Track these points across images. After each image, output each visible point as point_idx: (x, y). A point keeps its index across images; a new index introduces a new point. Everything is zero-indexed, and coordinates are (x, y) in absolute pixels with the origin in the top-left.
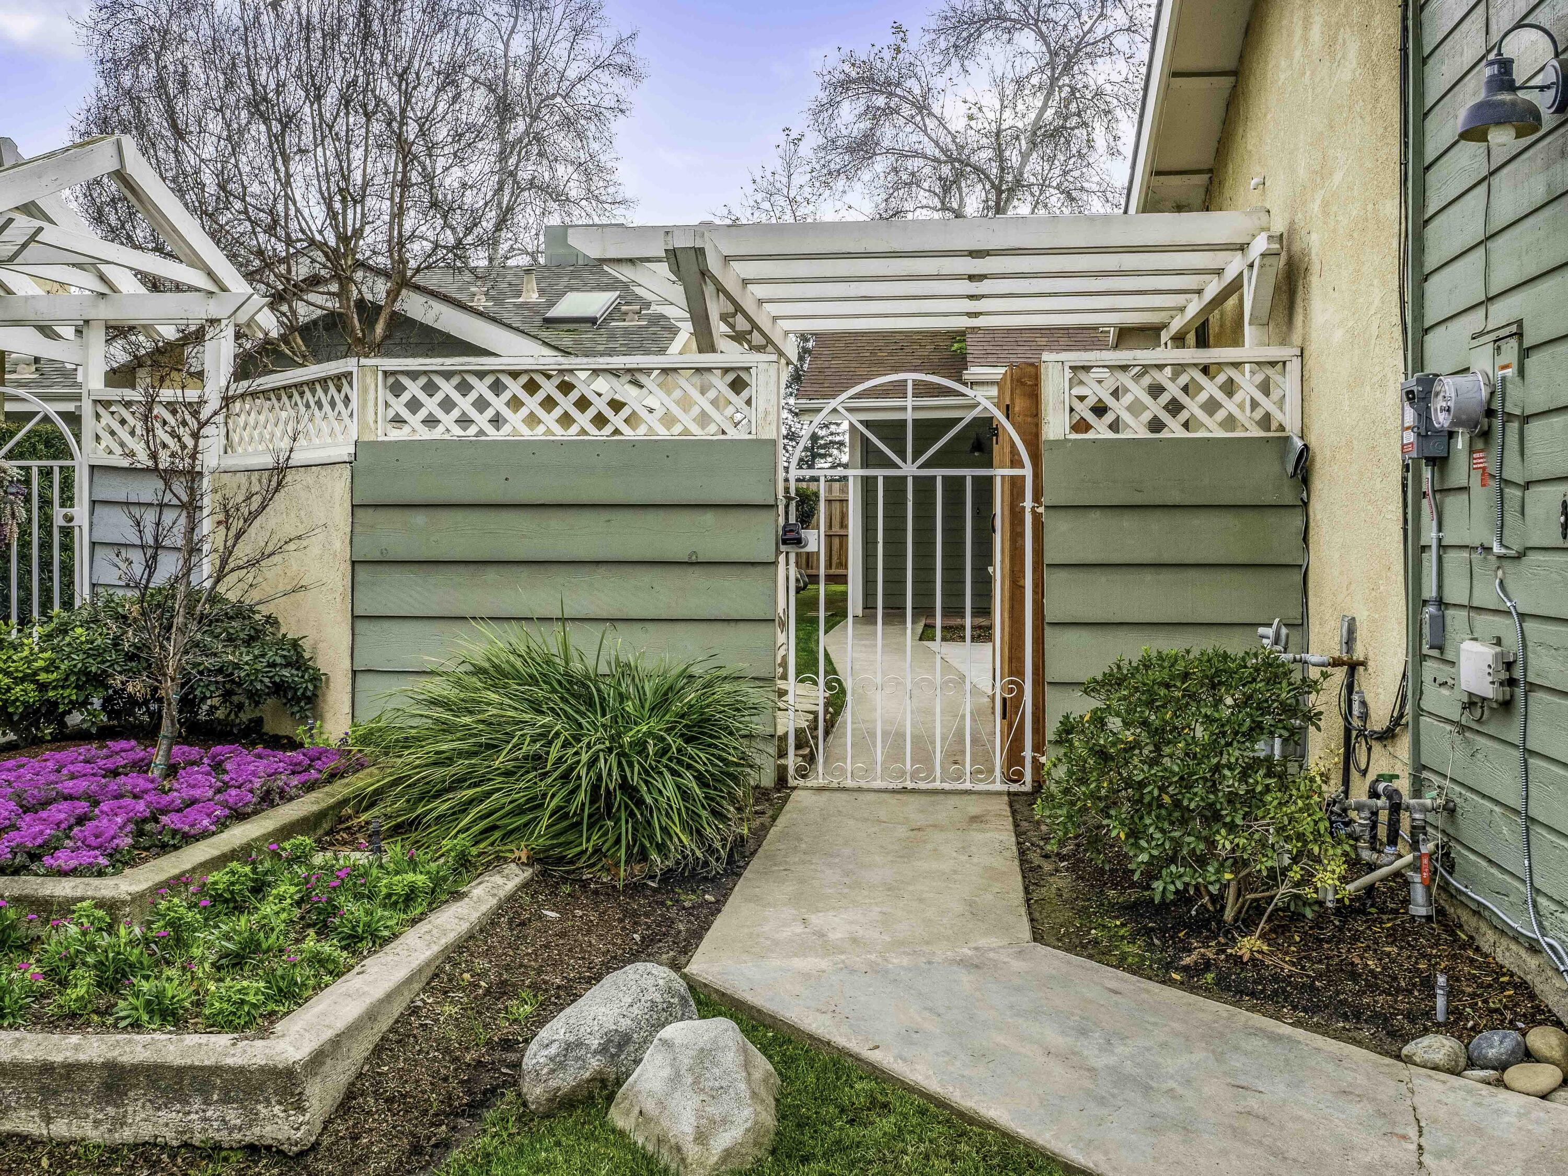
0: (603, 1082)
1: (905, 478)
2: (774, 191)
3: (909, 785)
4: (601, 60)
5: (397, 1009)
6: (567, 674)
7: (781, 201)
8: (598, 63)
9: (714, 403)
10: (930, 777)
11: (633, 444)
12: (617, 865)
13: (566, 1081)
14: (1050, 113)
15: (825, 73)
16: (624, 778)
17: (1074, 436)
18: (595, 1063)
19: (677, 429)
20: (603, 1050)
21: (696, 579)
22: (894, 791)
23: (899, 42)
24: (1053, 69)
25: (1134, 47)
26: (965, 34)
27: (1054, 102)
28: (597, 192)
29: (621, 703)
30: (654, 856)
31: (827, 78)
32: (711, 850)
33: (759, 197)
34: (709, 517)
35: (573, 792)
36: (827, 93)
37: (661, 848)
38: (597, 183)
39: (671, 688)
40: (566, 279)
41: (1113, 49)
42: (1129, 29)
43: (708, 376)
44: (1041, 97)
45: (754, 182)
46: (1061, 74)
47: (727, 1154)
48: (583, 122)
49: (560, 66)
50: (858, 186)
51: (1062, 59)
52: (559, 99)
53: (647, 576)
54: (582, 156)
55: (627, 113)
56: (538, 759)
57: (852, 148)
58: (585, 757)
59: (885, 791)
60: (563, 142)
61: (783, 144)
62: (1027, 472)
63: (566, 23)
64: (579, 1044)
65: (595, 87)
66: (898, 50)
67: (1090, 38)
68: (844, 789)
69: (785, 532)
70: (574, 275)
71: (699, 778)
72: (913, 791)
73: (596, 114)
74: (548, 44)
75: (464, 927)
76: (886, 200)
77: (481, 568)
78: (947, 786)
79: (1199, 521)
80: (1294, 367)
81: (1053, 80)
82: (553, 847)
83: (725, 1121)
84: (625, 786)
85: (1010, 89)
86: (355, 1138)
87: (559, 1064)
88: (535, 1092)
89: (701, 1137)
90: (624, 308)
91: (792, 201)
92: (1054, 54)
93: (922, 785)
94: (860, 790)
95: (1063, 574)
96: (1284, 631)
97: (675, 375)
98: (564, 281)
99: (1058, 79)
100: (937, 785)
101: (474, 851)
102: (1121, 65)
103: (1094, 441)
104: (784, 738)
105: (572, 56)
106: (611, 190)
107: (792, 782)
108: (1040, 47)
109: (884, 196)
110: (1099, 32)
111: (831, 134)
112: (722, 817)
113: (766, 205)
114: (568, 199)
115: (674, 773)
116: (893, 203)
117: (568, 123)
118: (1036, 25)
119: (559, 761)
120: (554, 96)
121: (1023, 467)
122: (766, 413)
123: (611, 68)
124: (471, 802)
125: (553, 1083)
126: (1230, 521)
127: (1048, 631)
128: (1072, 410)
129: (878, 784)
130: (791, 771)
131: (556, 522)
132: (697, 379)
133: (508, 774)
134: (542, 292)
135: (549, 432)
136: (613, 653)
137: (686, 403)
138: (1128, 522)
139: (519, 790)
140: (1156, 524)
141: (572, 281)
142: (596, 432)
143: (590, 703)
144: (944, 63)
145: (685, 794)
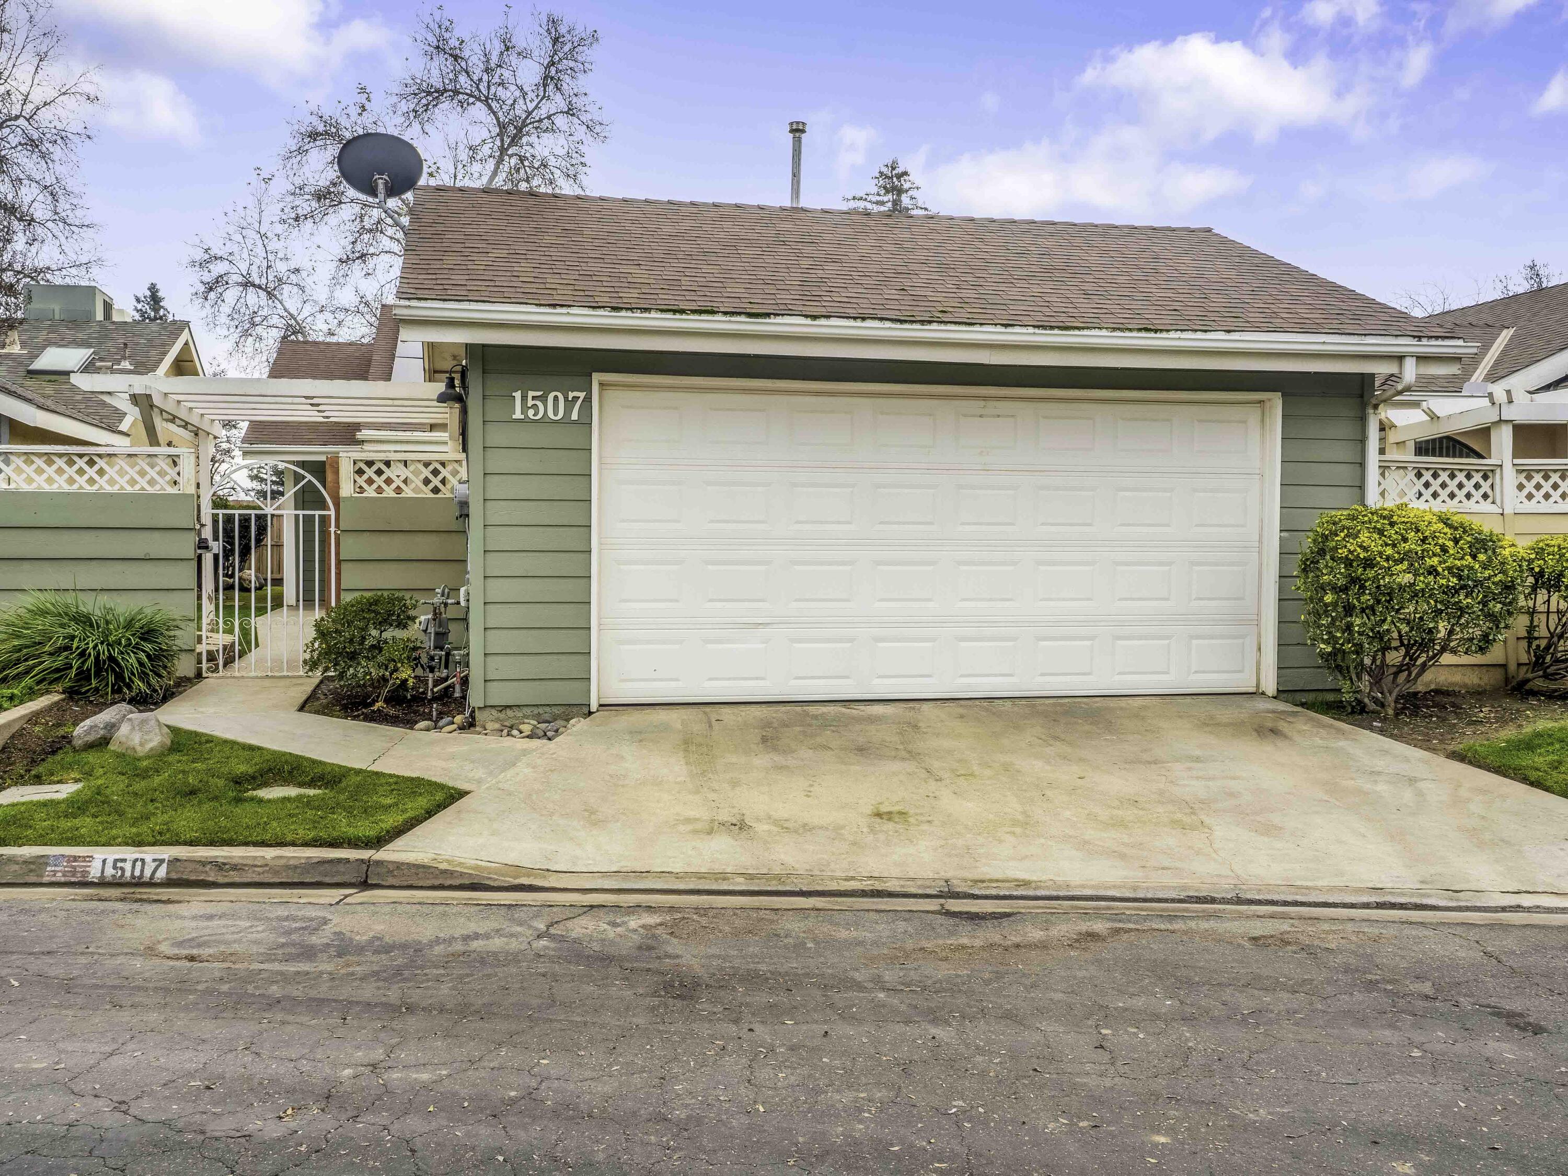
0: (105, 739)
1: (266, 515)
2: (245, 224)
3: (270, 674)
4: (67, 87)
5: (17, 727)
6: (77, 612)
7: (251, 234)
8: (63, 90)
9: (159, 473)
10: (281, 670)
11: (111, 495)
12: (107, 694)
13: (91, 738)
14: (501, 176)
15: (294, 122)
16: (110, 654)
17: (357, 495)
18: (102, 732)
19: (137, 487)
20: (105, 728)
21: (148, 567)
22: (262, 678)
23: (364, 101)
24: (502, 141)
25: (573, 128)
26: (424, 101)
27: (505, 167)
28: (64, 214)
29: (107, 625)
30: (125, 690)
31: (296, 127)
32: (155, 691)
33: (231, 229)
34: (157, 535)
35: (85, 661)
36: (296, 141)
37: (129, 687)
38: (63, 205)
39: (133, 619)
40: (45, 333)
41: (555, 128)
42: (567, 113)
43: (155, 459)
44: (491, 164)
45: (226, 214)
46: (510, 146)
47: (151, 749)
48: (48, 145)
49: (24, 89)
50: (324, 229)
51: (511, 130)
52: (21, 121)
53: (119, 566)
54: (47, 178)
55: (95, 139)
56: (67, 648)
57: (320, 196)
58: (91, 645)
59: (257, 677)
60: (26, 162)
61: (254, 183)
62: (332, 513)
63: (29, 46)
64: (96, 726)
65: (60, 111)
66: (363, 108)
67: (536, 115)
68: (234, 677)
69: (199, 543)
70: (52, 329)
71: (148, 656)
72: (273, 677)
73: (62, 137)
74: (10, 65)
75: (39, 707)
76: (353, 243)
77: (21, 562)
78: (290, 674)
79: (419, 538)
80: (464, 463)
81: (503, 150)
82: (74, 686)
83: (151, 740)
84: (111, 658)
85: (464, 155)
86: (9, 758)
87: (88, 733)
88: (77, 743)
89: (142, 744)
90: (98, 364)
91: (263, 236)
92: (502, 126)
93: (277, 674)
94: (243, 677)
95: (350, 564)
96: (446, 590)
97: (135, 458)
98: (43, 335)
99: (507, 149)
100: (285, 673)
101: (36, 688)
102: (562, 140)
103: (366, 498)
104: (200, 654)
105: (36, 82)
106: (79, 212)
107: (204, 675)
108: (491, 119)
109: (351, 239)
110: (543, 112)
111: (298, 181)
112: (160, 676)
113: (238, 238)
114: (33, 220)
115: (134, 653)
116: (358, 247)
117: (32, 144)
118: (486, 101)
119: (78, 648)
120: (17, 118)
121: (329, 510)
122: (189, 480)
123: (78, 96)
124: (34, 666)
125: (86, 739)
126: (433, 538)
127: (342, 593)
128: (355, 481)
129: (253, 674)
130: (204, 669)
131: (66, 536)
132: (148, 460)
133: (51, 654)
134: (23, 345)
135: (60, 487)
136: (102, 603)
137: (142, 473)
138: (384, 538)
139: (59, 661)
140: (398, 539)
141: (51, 335)
142: (89, 488)
143: (91, 625)
144: (405, 124)
145: (141, 664)
